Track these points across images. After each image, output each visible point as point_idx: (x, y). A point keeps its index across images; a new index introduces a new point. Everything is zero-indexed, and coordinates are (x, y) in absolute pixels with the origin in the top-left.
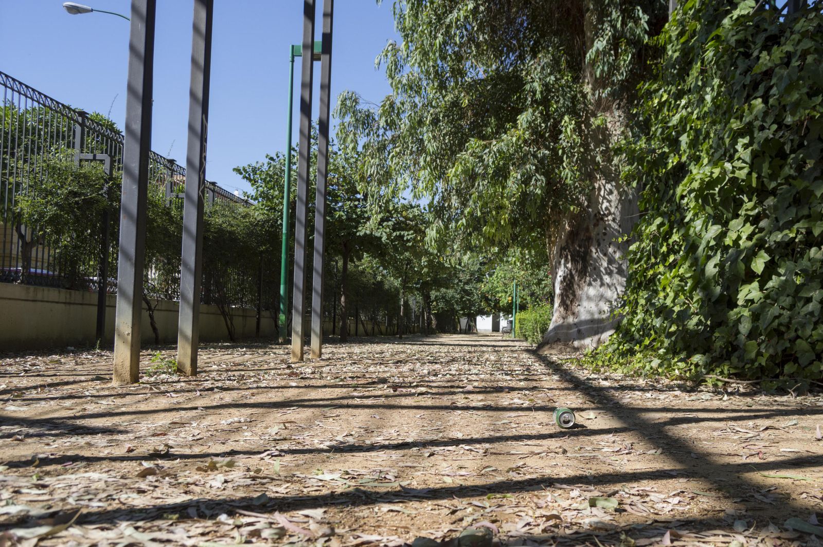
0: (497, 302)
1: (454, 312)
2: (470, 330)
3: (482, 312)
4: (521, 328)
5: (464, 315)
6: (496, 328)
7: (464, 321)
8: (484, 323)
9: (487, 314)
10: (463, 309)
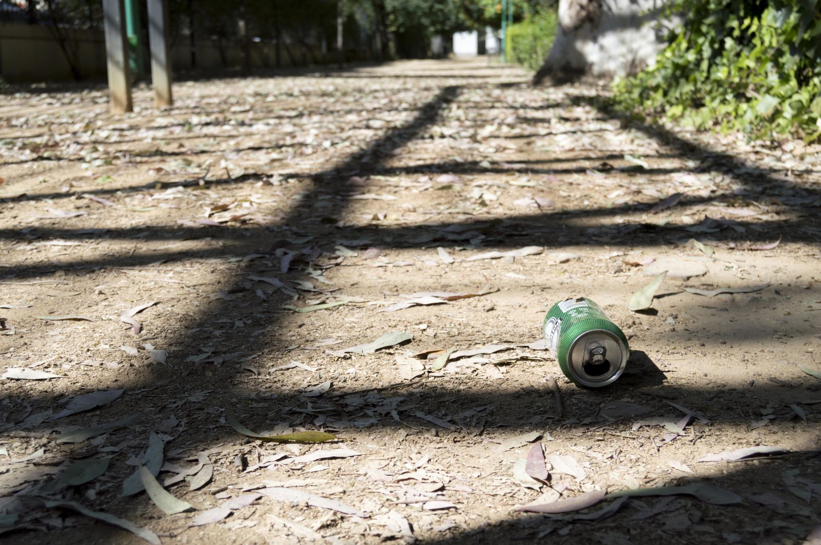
0: (481, 11)
1: (421, 28)
2: (446, 53)
3: (461, 28)
4: (514, 49)
5: (437, 32)
6: (482, 49)
7: (436, 43)
8: (465, 43)
9: (469, 29)
10: (433, 24)
